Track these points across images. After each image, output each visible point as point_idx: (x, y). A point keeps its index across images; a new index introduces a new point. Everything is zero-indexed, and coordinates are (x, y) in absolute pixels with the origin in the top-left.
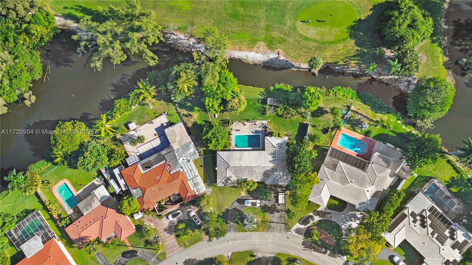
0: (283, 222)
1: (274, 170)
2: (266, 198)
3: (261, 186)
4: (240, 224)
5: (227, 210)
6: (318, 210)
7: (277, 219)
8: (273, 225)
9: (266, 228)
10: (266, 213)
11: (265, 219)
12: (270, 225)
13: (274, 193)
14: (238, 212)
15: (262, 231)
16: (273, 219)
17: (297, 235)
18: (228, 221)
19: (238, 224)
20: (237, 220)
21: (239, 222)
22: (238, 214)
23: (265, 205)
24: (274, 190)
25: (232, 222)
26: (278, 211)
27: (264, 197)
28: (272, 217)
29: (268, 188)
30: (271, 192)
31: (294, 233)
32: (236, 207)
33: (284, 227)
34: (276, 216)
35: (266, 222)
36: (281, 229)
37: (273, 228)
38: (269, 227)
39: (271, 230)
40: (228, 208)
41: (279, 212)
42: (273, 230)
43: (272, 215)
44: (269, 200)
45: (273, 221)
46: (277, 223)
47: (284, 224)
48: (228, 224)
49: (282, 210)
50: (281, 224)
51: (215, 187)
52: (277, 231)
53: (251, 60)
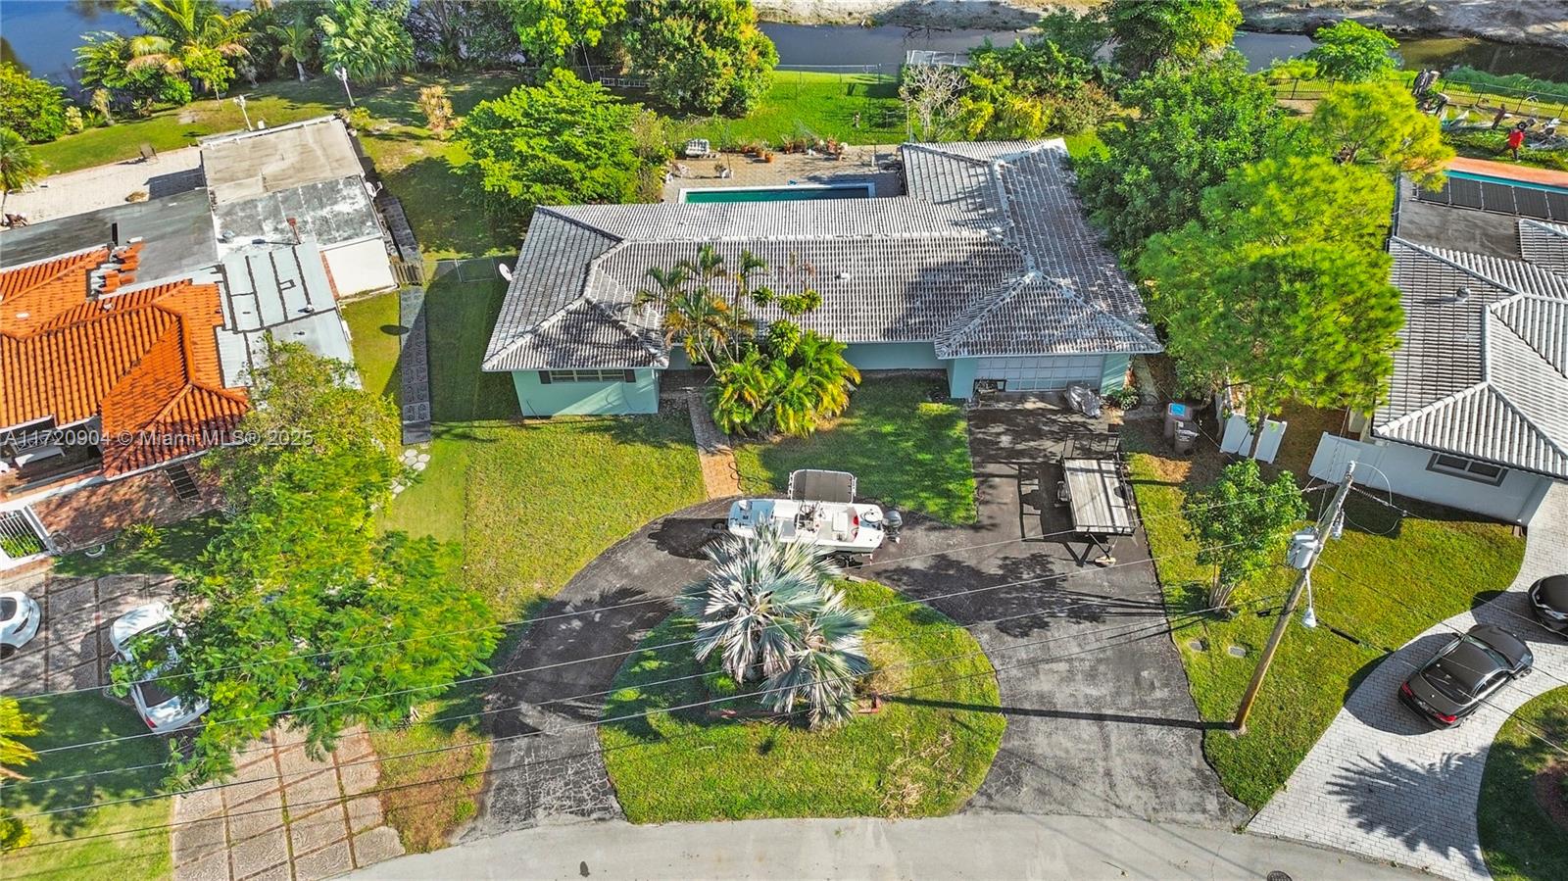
0: (1165, 704)
1: (994, 263)
2: (948, 511)
3: (888, 428)
4: (657, 737)
5: (545, 609)
6: (1510, 589)
7: (1092, 676)
8: (1046, 740)
9: (969, 768)
10: (960, 633)
11: (951, 679)
12: (1015, 743)
13: (1020, 478)
14: (648, 624)
15: (919, 811)
16: (1044, 684)
17: (1381, 844)
18: (529, 713)
19: (644, 732)
20: (629, 694)
21: (655, 717)
22: (648, 643)
23: (943, 562)
24: (1011, 455)
25: (575, 714)
26: (1083, 612)
27: (922, 506)
28: (1034, 663)
29: (958, 442)
30: (991, 468)
31: (1335, 824)
32: (638, 586)
33: (1196, 760)
34: (1076, 653)
35: (964, 715)
36: (1152, 781)
37: (1066, 774)
38: (1011, 768)
39: (1042, 792)
40: (556, 592)
41: (1094, 618)
42: (1056, 787)
43: (1022, 648)
44: (977, 527)
45: (1041, 696)
46: (1099, 718)
47: (1179, 732)
48: (522, 742)
49: (1122, 603)
50: (1153, 732)
51: (465, 443)
52: (1113, 805)
53: (806, 13)
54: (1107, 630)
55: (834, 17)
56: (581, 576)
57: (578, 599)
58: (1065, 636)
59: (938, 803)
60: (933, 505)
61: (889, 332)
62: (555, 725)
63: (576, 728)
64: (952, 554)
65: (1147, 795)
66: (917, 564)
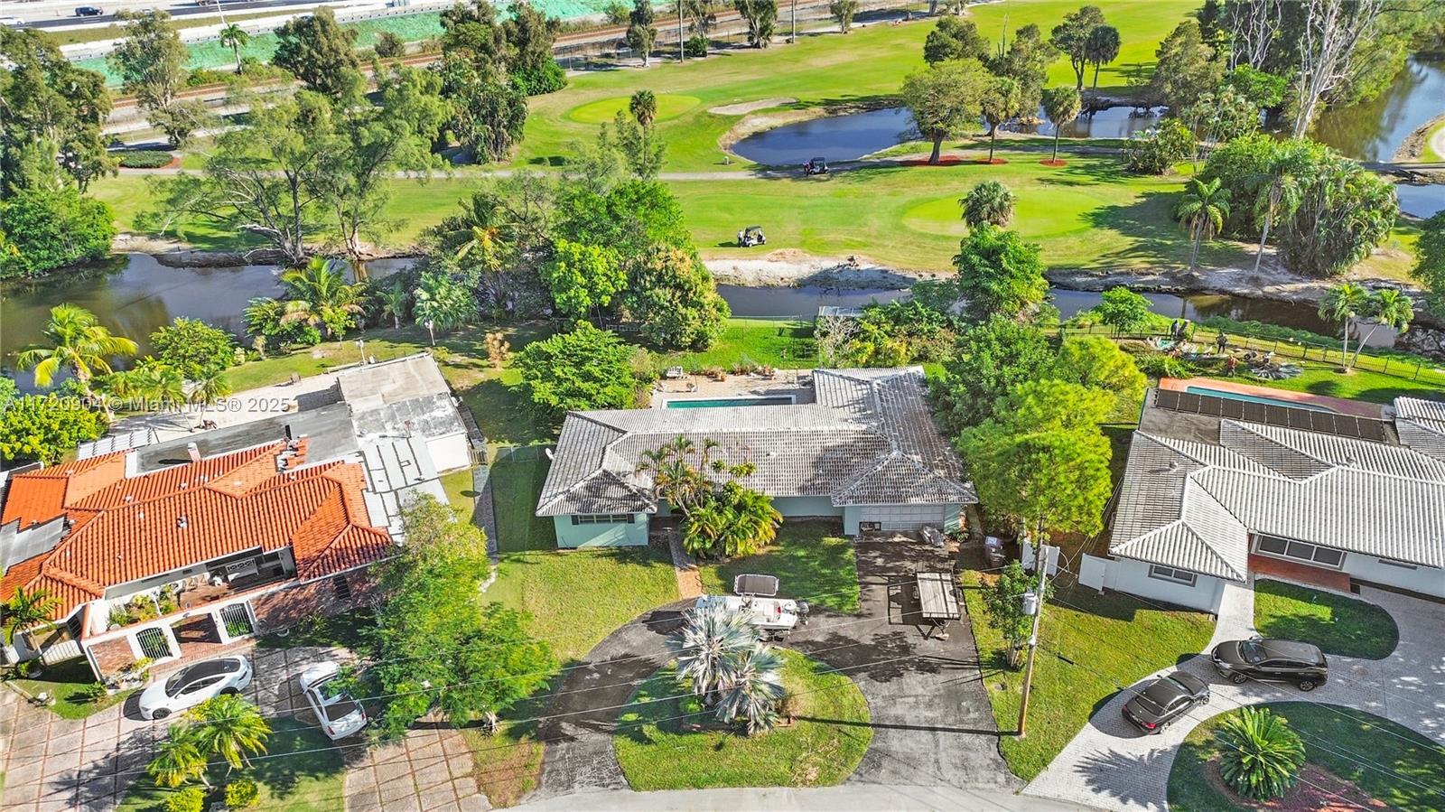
0: (975, 721)
1: (872, 446)
2: (840, 606)
3: (801, 553)
4: (649, 742)
6: (1203, 653)
7: (930, 705)
8: (897, 742)
9: (848, 758)
10: (845, 679)
11: (839, 706)
12: (879, 744)
13: (889, 584)
14: (642, 676)
15: (816, 783)
16: (899, 710)
17: (1104, 799)
18: (568, 729)
19: (641, 739)
20: (631, 717)
21: (648, 730)
22: (643, 687)
23: (836, 637)
24: (883, 570)
25: (597, 729)
26: (926, 667)
27: (823, 602)
28: (893, 698)
29: (849, 562)
30: (870, 579)
31: (1078, 789)
32: (636, 653)
33: (993, 754)
34: (920, 691)
35: (846, 728)
36: (965, 766)
37: (911, 762)
38: (875, 760)
39: (894, 772)
40: (582, 657)
41: (933, 670)
42: (904, 769)
43: (886, 689)
44: (859, 616)
45: (897, 718)
46: (934, 729)
47: (982, 737)
48: (564, 745)
49: (951, 661)
50: (967, 738)
51: (519, 565)
52: (939, 778)
53: (750, 279)
54: (940, 678)
55: (770, 281)
56: (599, 647)
57: (597, 660)
58: (914, 682)
59: (828, 778)
60: (831, 601)
61: (802, 489)
62: (584, 735)
63: (597, 737)
64: (842, 633)
65: (961, 773)
66: (820, 639)
